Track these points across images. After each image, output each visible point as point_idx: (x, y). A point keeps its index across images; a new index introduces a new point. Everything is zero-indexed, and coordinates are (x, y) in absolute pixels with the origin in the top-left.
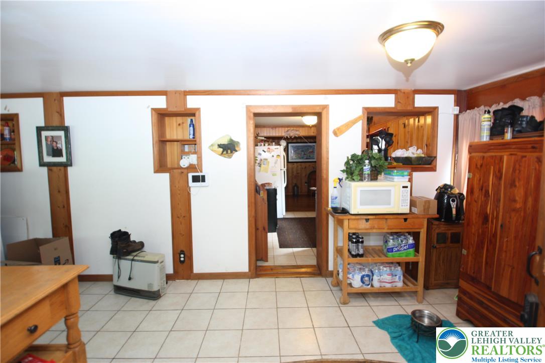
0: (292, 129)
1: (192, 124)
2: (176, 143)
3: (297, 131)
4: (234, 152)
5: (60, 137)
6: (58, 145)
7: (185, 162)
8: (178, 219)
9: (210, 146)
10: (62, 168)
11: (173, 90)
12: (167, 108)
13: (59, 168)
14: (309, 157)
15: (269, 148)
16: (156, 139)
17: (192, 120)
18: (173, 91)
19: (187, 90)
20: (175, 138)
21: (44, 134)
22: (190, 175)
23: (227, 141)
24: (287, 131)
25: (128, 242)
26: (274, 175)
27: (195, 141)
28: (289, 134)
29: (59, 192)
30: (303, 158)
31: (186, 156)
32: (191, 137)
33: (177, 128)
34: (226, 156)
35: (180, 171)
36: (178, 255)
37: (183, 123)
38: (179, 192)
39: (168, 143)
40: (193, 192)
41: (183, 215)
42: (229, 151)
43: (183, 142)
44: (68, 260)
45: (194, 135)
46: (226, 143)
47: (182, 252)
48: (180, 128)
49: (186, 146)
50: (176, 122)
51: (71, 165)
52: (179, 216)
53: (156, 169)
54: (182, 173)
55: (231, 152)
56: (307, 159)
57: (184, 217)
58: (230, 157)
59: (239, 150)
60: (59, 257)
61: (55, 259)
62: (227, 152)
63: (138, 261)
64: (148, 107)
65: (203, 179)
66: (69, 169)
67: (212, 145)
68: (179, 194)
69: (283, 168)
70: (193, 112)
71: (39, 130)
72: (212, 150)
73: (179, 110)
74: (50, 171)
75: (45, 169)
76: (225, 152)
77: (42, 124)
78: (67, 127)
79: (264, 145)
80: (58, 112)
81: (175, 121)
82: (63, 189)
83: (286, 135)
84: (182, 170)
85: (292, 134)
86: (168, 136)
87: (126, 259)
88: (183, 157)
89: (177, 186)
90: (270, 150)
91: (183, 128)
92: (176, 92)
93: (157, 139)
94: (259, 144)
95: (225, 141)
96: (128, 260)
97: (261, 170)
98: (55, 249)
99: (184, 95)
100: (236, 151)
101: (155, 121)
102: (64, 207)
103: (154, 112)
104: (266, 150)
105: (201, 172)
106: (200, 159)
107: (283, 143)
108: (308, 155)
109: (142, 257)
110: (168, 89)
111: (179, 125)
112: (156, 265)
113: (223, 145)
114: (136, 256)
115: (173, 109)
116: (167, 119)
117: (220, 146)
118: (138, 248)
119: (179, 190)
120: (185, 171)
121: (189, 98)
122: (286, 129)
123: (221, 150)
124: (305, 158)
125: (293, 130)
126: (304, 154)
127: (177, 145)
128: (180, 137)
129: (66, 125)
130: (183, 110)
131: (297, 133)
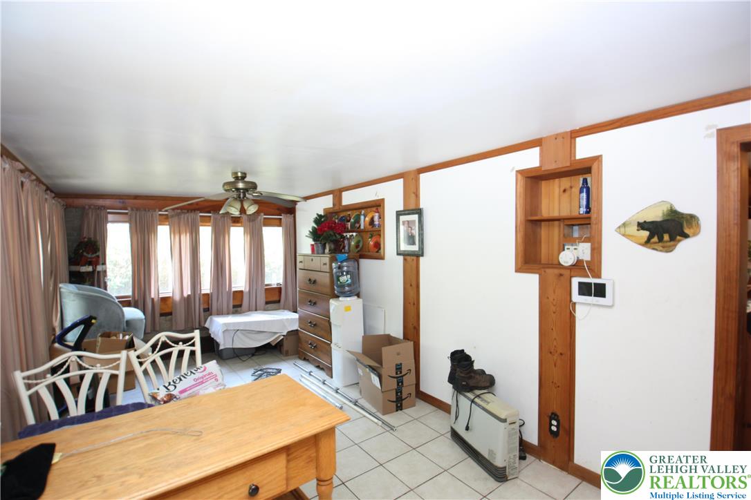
1: (586, 187)
2: (556, 223)
4: (678, 238)
5: (414, 221)
6: (413, 231)
7: (567, 257)
8: (550, 355)
9: (619, 227)
10: (415, 258)
11: (553, 133)
12: (540, 167)
13: (412, 257)
16: (521, 217)
17: (585, 181)
18: (551, 137)
19: (578, 128)
20: (555, 214)
21: (402, 218)
22: (575, 281)
23: (661, 215)
25: (470, 372)
27: (589, 218)
29: (411, 285)
31: (572, 245)
32: (583, 210)
33: (560, 196)
34: (659, 246)
35: (556, 271)
36: (548, 420)
37: (571, 187)
38: (553, 308)
39: (543, 223)
40: (580, 313)
41: (559, 352)
42: (666, 237)
43: (570, 222)
44: (410, 370)
45: (588, 206)
46: (659, 219)
47: (554, 416)
48: (565, 197)
49: (576, 228)
50: (560, 187)
51: (422, 255)
52: (552, 351)
53: (519, 266)
54: (561, 275)
55: (672, 239)
57: (561, 354)
58: (669, 249)
59: (695, 234)
60: (401, 364)
61: (397, 365)
62: (661, 239)
63: (479, 406)
64: (513, 169)
65: (600, 291)
66: (421, 258)
67: (624, 225)
68: (554, 313)
70: (587, 165)
71: (399, 214)
72: (624, 235)
73: (560, 166)
74: (405, 260)
75: (401, 258)
76: (655, 239)
77: (401, 208)
78: (421, 209)
80: (414, 193)
81: (556, 186)
82: (414, 284)
84: (562, 271)
86: (545, 212)
87: (466, 396)
88: (566, 247)
89: (551, 299)
91: (570, 195)
92: (556, 137)
93: (523, 218)
95: (656, 215)
96: (468, 398)
98: (398, 354)
99: (571, 138)
100: (686, 236)
101: (521, 190)
102: (414, 304)
103: (519, 176)
105: (599, 276)
106: (596, 251)
109: (486, 401)
110: (544, 135)
111: (565, 191)
112: (503, 424)
113: (653, 223)
114: (478, 396)
115: (551, 166)
116: (544, 184)
117: (642, 226)
118: (483, 384)
119: (554, 306)
120: (567, 273)
121: (580, 141)
123: (646, 234)
127: (560, 226)
128: (565, 213)
129: (421, 207)
130: (568, 164)
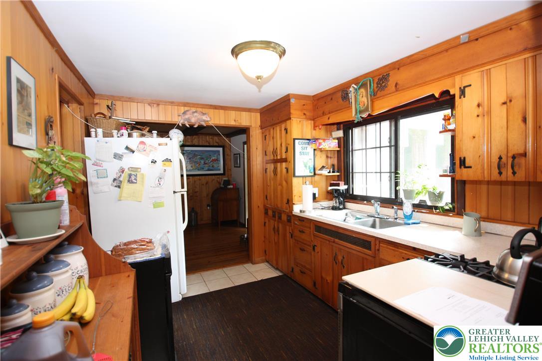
0: (194, 110)
3: (204, 114)
14: (211, 168)
15: (142, 143)
24: (184, 113)
26: (156, 205)
28: (188, 120)
30: (202, 169)
56: (209, 170)
69: (179, 188)
79: (130, 135)
83: (182, 122)
85: (193, 120)
90: (148, 149)
94: (115, 132)
97: (124, 195)
104: (133, 147)
107: (177, 136)
108: (211, 164)
122: (182, 109)
124: (207, 168)
125: (196, 112)
126: (205, 163)
131: (204, 118)
